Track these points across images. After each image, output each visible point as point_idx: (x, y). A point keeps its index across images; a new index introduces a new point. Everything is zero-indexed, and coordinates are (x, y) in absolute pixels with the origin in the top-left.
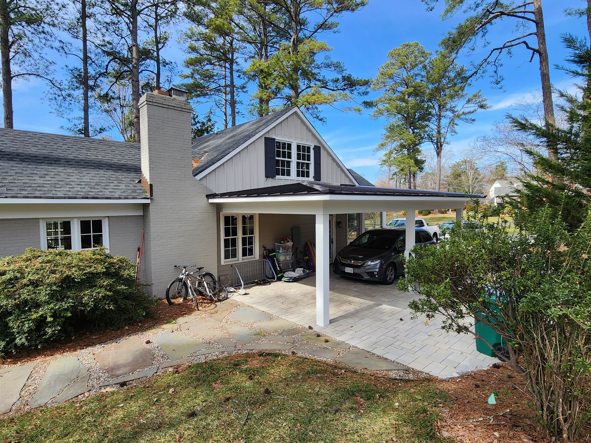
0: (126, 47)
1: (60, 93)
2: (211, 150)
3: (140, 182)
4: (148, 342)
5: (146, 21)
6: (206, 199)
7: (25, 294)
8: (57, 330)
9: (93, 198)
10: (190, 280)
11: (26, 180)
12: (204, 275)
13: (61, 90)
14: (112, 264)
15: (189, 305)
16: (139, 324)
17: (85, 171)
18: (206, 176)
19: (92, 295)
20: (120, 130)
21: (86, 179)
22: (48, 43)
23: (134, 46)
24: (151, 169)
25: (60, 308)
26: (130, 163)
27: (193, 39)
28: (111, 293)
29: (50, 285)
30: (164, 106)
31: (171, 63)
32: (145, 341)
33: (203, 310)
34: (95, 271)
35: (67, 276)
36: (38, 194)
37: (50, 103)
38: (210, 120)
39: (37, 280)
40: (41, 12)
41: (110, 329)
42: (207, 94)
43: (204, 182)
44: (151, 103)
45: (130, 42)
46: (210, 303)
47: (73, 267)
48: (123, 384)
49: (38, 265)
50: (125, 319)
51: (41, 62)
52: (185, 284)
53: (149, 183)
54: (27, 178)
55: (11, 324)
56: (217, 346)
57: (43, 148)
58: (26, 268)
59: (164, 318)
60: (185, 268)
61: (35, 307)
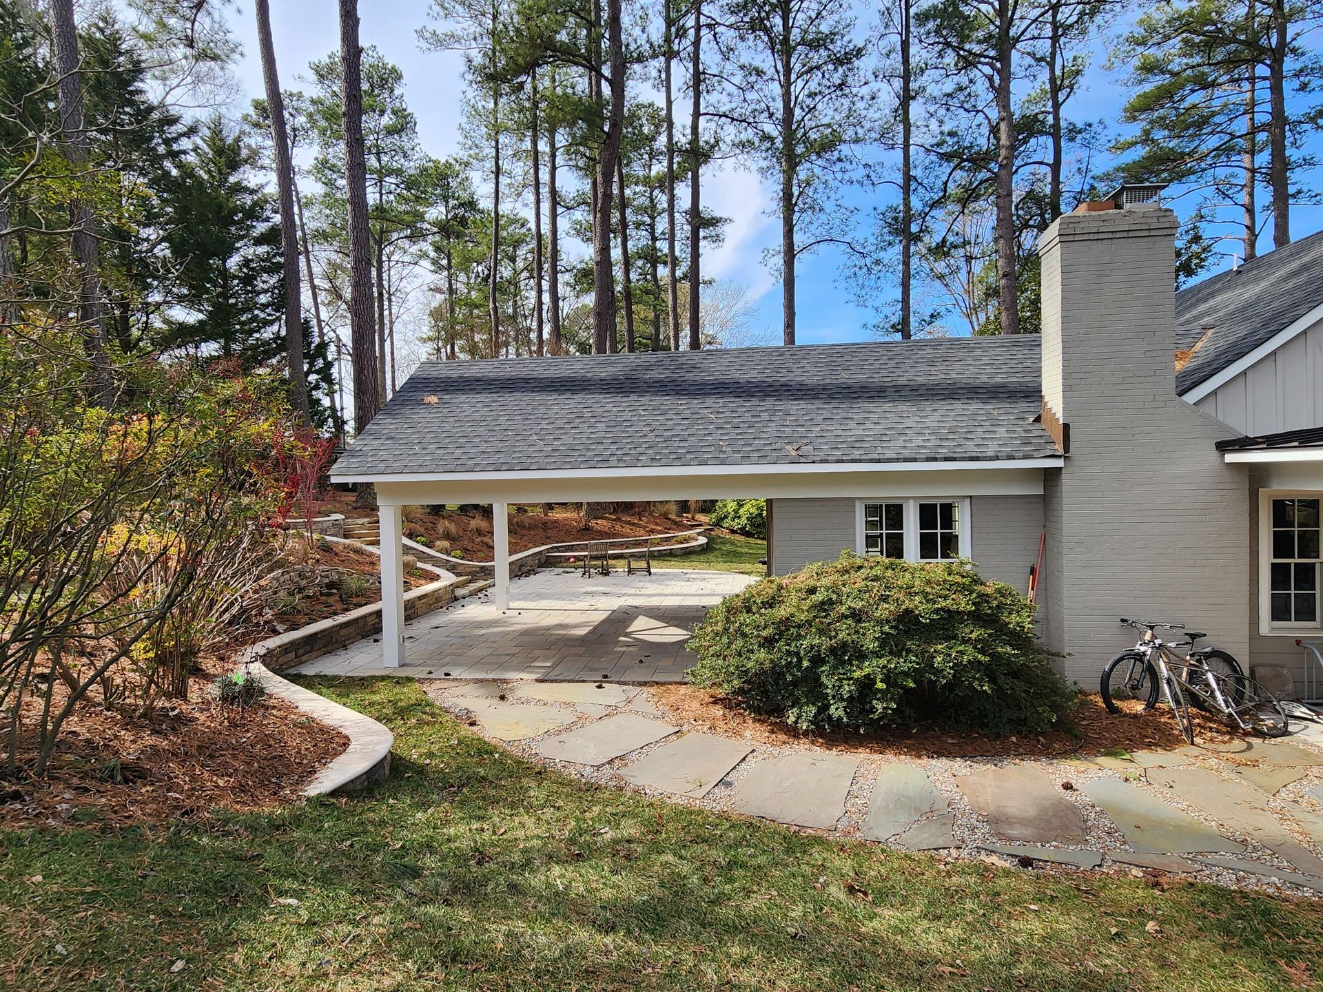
0: (985, 130)
1: (861, 262)
2: (1222, 321)
3: (1038, 420)
4: (1068, 787)
5: (1028, 54)
6: (1214, 454)
7: (844, 632)
8: (891, 709)
9: (946, 459)
10: (1166, 660)
11: (838, 430)
12: (1208, 656)
13: (863, 255)
14: (984, 597)
15: (1165, 723)
16: (1042, 739)
17: (928, 406)
18: (1214, 393)
19: (950, 655)
20: (964, 310)
21: (931, 422)
22: (846, 177)
23: (1003, 119)
24: (1067, 389)
25: (896, 668)
26: (1015, 379)
27: (1150, 44)
28: (987, 659)
29: (880, 622)
30: (1101, 236)
31: (1090, 125)
32: (1060, 782)
33: (1206, 746)
34: (955, 606)
35: (906, 610)
36: (856, 454)
37: (847, 285)
38: (1197, 239)
39: (860, 610)
40: (840, 126)
41: (978, 733)
42: (1191, 172)
43: (1208, 408)
44: (1070, 238)
45: (994, 114)
46: (1228, 733)
47: (916, 594)
48: (1026, 862)
49: (861, 584)
50: (1010, 721)
51: (838, 215)
52: (1152, 671)
53: (1061, 422)
54: (838, 427)
55: (824, 679)
56: (1271, 861)
57: (859, 371)
58: (844, 585)
59: (1099, 741)
60: (1152, 628)
61: (857, 659)
